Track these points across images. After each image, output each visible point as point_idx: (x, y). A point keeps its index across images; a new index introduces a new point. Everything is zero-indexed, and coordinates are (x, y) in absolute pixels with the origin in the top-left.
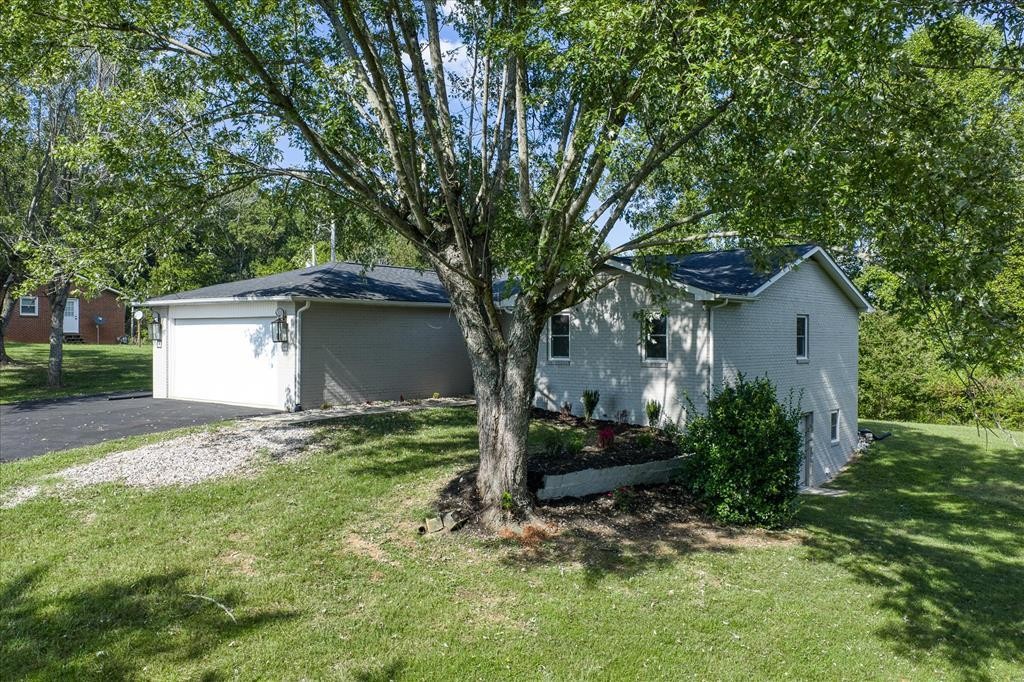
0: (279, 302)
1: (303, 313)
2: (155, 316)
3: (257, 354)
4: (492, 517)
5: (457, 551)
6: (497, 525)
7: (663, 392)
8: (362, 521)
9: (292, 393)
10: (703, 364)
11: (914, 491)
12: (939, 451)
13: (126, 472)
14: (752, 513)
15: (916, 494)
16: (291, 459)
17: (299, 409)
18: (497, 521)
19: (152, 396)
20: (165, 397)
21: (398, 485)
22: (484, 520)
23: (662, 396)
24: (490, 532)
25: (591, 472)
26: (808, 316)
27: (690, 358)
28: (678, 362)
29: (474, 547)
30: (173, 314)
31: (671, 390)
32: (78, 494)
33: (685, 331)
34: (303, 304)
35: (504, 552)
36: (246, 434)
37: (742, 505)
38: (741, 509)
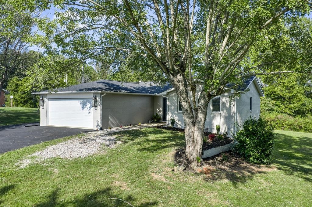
0: (93, 93)
1: (102, 97)
2: (41, 97)
3: (83, 108)
4: (194, 165)
5: (187, 177)
6: (195, 168)
7: (219, 121)
8: (152, 168)
9: (99, 123)
10: (233, 112)
11: (283, 150)
12: (282, 138)
13: (59, 153)
14: (261, 160)
15: (284, 151)
16: (113, 146)
17: (101, 129)
18: (196, 167)
19: (40, 125)
20: (45, 125)
21: (157, 155)
22: (192, 166)
23: (219, 122)
24: (194, 170)
25: (213, 149)
26: (251, 98)
27: (229, 110)
28: (225, 111)
29: (193, 175)
30: (48, 97)
31: (222, 120)
32: (46, 162)
33: (227, 101)
34: (103, 94)
35: (202, 176)
36: (93, 138)
37: (258, 157)
38: (258, 159)
